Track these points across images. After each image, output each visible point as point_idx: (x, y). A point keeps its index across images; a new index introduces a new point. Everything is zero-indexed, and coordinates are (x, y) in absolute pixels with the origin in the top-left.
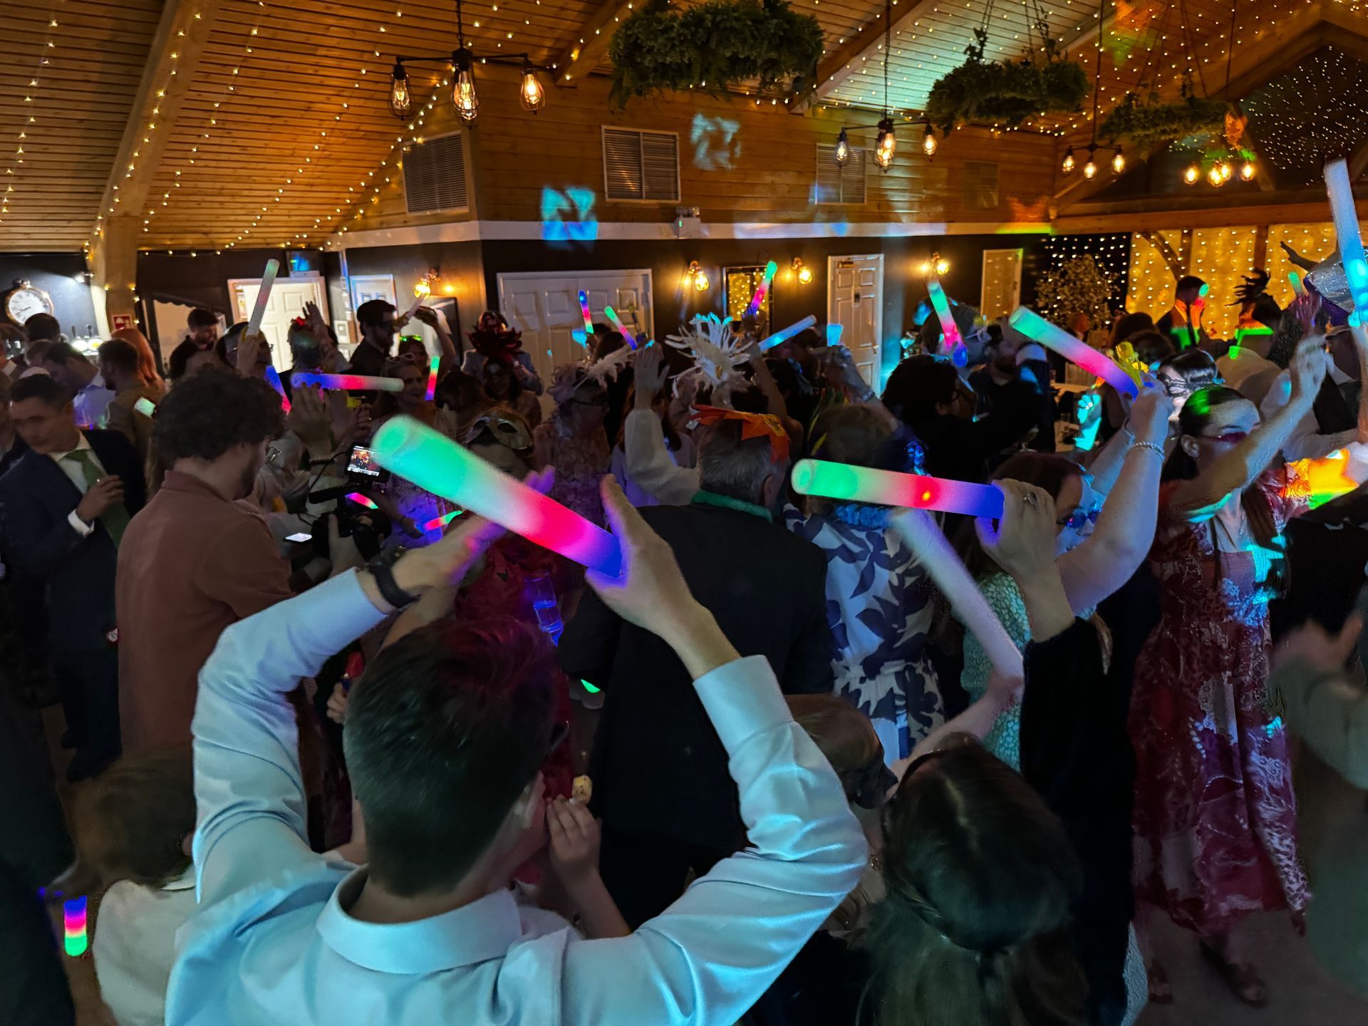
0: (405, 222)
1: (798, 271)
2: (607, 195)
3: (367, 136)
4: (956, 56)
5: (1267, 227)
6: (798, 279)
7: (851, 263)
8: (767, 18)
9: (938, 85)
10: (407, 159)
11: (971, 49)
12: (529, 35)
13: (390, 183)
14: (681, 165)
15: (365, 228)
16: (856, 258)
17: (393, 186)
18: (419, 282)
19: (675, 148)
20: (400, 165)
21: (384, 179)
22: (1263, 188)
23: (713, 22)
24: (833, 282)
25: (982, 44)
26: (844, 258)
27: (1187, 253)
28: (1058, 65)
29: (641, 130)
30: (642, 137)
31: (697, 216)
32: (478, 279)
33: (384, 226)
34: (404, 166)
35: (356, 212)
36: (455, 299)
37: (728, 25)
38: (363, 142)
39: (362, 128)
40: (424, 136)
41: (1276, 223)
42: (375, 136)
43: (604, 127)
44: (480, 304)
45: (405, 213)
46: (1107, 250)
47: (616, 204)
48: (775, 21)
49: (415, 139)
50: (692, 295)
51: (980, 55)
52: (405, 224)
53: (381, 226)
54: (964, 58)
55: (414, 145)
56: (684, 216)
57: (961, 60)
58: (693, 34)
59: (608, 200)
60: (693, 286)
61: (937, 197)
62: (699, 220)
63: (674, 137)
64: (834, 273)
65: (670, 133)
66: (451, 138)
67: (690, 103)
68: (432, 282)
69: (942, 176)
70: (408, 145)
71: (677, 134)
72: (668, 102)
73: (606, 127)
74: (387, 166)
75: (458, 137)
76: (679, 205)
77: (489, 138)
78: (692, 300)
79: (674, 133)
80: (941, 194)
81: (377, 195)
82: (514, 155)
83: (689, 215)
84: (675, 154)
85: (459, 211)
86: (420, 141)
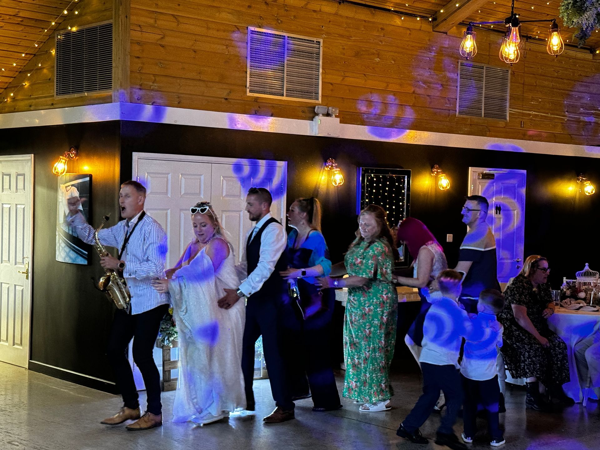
0: (52, 104)
1: (436, 179)
2: (248, 90)
3: (24, 22)
7: (492, 175)
10: (61, 47)
13: (41, 69)
14: (323, 69)
15: (14, 110)
16: (497, 171)
17: (45, 71)
18: (57, 159)
19: (318, 54)
20: (53, 52)
21: (36, 65)
29: (286, 34)
30: (287, 40)
31: (336, 116)
32: (115, 160)
33: (32, 108)
34: (57, 52)
35: (7, 96)
36: (91, 176)
38: (22, 28)
39: (21, 14)
40: (79, 26)
42: (32, 23)
43: (250, 28)
44: (114, 181)
45: (53, 96)
47: (256, 99)
49: (69, 28)
50: (328, 189)
52: (53, 106)
53: (29, 108)
55: (68, 35)
56: (324, 115)
59: (249, 94)
60: (329, 182)
61: (578, 121)
62: (338, 119)
63: (319, 43)
64: (474, 183)
65: (315, 40)
66: (102, 27)
67: (336, 14)
68: (70, 161)
69: (584, 101)
70: (62, 32)
71: (321, 41)
72: (315, 11)
73: (252, 29)
74: (41, 53)
75: (110, 25)
76: (319, 104)
77: (139, 29)
78: (327, 194)
79: (319, 40)
80: (582, 118)
81: (29, 79)
82: (163, 46)
83: (328, 115)
84: (318, 58)
85: (104, 93)
86: (74, 29)
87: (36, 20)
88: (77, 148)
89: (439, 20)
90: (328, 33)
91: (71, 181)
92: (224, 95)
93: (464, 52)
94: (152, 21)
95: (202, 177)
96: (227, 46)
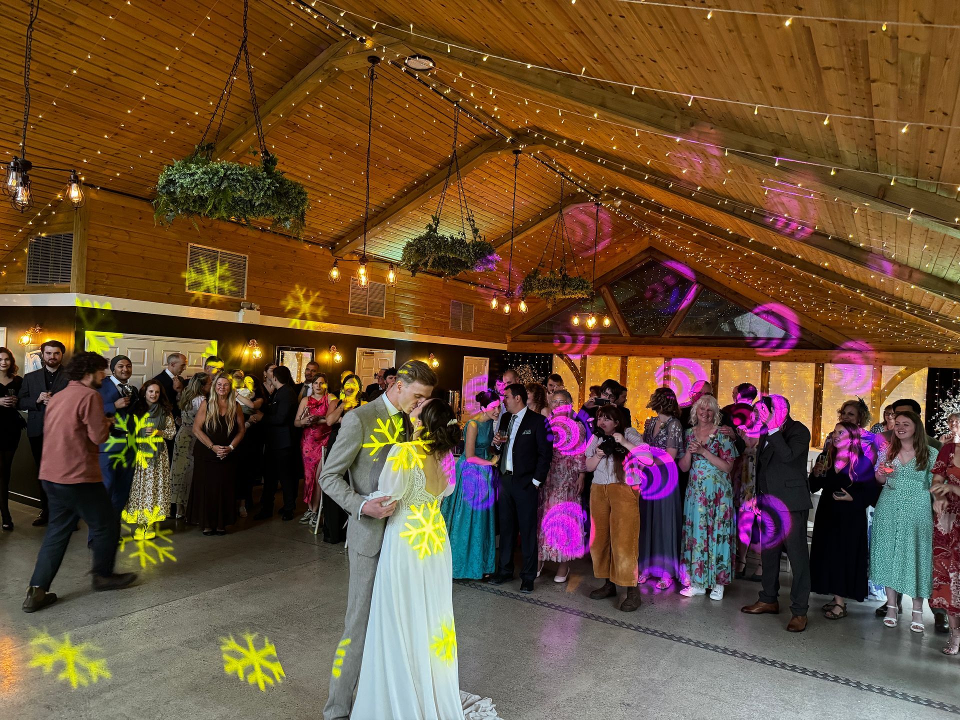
1: (333, 355)
2: (187, 288)
4: (422, 230)
5: (627, 357)
6: (333, 358)
7: (373, 353)
8: (264, 178)
9: (409, 245)
10: (34, 248)
11: (430, 226)
12: (137, 177)
13: (16, 262)
14: (248, 276)
16: (376, 351)
17: (19, 264)
19: (245, 265)
20: (26, 250)
21: (11, 259)
22: (624, 335)
23: (225, 174)
24: (359, 364)
25: (437, 226)
26: (368, 350)
27: (584, 368)
28: (480, 243)
29: (220, 250)
30: (219, 254)
31: (258, 310)
32: (70, 335)
33: (8, 292)
34: (29, 251)
37: (235, 177)
40: (47, 233)
41: (631, 355)
42: (8, 228)
43: (190, 244)
45: (24, 284)
46: (539, 363)
47: (193, 294)
48: (270, 181)
49: (40, 234)
50: (249, 360)
51: (435, 231)
52: (23, 291)
53: (5, 292)
54: (426, 231)
55: (39, 238)
56: (248, 309)
57: (424, 232)
58: (210, 179)
59: (187, 290)
60: (250, 355)
61: (433, 320)
62: (259, 312)
63: (245, 258)
64: (360, 359)
65: (242, 255)
66: (66, 236)
67: (259, 238)
68: (35, 335)
69: (438, 308)
70: (34, 236)
71: (247, 256)
72: (243, 235)
73: (192, 244)
74: (16, 250)
75: (72, 235)
76: (244, 301)
77: (95, 239)
78: (248, 364)
79: (245, 256)
80: (436, 318)
81: (5, 269)
82: (116, 253)
83: (251, 308)
84: (244, 269)
85: (65, 285)
86: (44, 235)
87: (12, 226)
88: (41, 325)
89: (336, 249)
90: (253, 252)
91: (34, 350)
92: (167, 291)
93: (332, 278)
94: (107, 234)
95: (146, 351)
96: (170, 255)
